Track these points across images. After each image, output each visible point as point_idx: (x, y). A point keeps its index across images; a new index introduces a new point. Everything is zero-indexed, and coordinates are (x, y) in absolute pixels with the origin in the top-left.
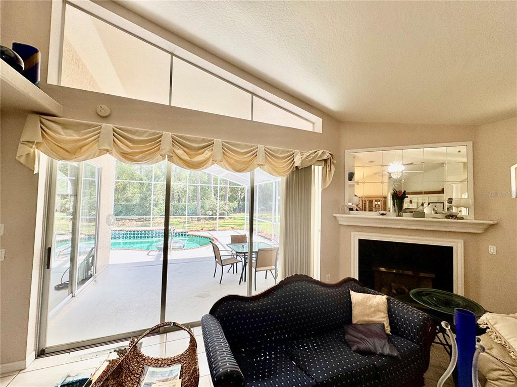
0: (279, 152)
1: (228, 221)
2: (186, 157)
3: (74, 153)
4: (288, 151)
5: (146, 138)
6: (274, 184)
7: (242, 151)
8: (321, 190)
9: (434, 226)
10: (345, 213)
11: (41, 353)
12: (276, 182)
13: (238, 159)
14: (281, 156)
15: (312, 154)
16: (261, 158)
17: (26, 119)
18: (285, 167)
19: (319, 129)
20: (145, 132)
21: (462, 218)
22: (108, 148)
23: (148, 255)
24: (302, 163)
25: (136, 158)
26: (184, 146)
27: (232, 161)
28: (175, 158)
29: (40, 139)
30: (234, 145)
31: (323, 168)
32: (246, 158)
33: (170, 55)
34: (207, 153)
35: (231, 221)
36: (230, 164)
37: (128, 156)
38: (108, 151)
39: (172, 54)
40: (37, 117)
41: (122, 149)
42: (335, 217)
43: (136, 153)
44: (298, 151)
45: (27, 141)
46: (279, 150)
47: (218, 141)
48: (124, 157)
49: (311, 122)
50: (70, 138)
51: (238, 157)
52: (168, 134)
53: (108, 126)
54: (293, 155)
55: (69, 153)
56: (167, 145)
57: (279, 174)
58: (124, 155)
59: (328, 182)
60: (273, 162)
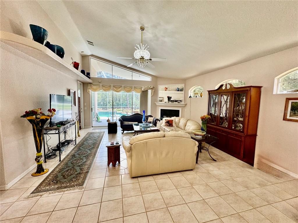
2: (116, 90)
8: (151, 96)
9: (176, 105)
15: (147, 87)
16: (133, 89)
17: (88, 85)
18: (140, 91)
19: (151, 80)
20: (108, 85)
22: (101, 89)
24: (144, 90)
26: (115, 87)
28: (114, 90)
30: (126, 86)
31: (151, 90)
32: (129, 89)
34: (121, 88)
40: (90, 84)
42: (155, 103)
43: (106, 89)
45: (89, 89)
46: (138, 87)
47: (123, 86)
50: (95, 87)
51: (127, 89)
52: (112, 85)
53: (101, 84)
54: (142, 88)
55: (95, 90)
56: (112, 87)
57: (139, 93)
58: (104, 90)
59: (153, 94)
60: (137, 90)
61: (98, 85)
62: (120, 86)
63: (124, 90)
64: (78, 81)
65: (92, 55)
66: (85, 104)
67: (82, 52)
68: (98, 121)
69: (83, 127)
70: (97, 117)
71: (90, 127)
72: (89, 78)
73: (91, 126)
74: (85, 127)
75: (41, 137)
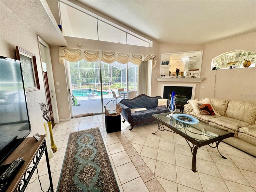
1: (113, 86)
2: (106, 59)
3: (74, 59)
4: (140, 55)
5: (94, 53)
6: (134, 68)
7: (124, 56)
8: (151, 69)
9: (187, 80)
10: (159, 77)
11: (72, 118)
12: (135, 67)
13: (123, 59)
14: (137, 57)
15: (148, 56)
16: (130, 59)
18: (139, 61)
19: (151, 46)
20: (93, 51)
21: (196, 77)
22: (83, 57)
23: (85, 98)
24: (145, 60)
25: (92, 60)
26: (105, 55)
27: (121, 60)
28: (103, 60)
29: (65, 56)
30: (121, 54)
31: (152, 61)
32: (126, 59)
33: (96, 19)
34: (113, 58)
35: (115, 86)
36: (120, 61)
37: (90, 60)
38: (83, 58)
39: (97, 19)
40: (62, 48)
41: (88, 57)
42: (156, 79)
43: (92, 58)
44: (144, 55)
45: (62, 56)
46: (137, 55)
47: (116, 53)
48: (88, 60)
49: (149, 43)
51: (123, 58)
52: (100, 51)
53: (82, 50)
54: (141, 57)
55: (72, 59)
56: (100, 55)
57: (137, 64)
58: (88, 59)
59: (154, 66)
60: (135, 60)
61: (77, 50)
66: (58, 83)
68: (76, 104)
69: (58, 121)
71: (69, 119)
74: (62, 120)
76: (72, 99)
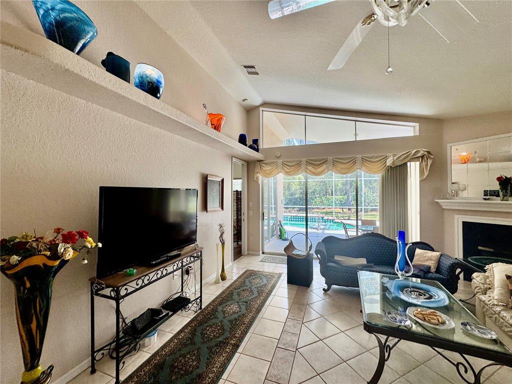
0: (374, 158)
2: (314, 170)
3: (270, 174)
4: (381, 156)
5: (295, 164)
7: (345, 162)
8: (418, 181)
10: (447, 199)
11: (263, 253)
14: (375, 160)
15: (403, 155)
16: (359, 165)
17: (255, 165)
18: (379, 167)
19: (415, 133)
20: (294, 161)
22: (280, 170)
24: (394, 163)
25: (291, 173)
26: (312, 164)
28: (308, 171)
29: (260, 171)
30: (339, 159)
32: (349, 165)
38: (281, 172)
39: (305, 116)
40: (258, 163)
41: (286, 171)
42: (437, 202)
43: (291, 171)
44: (391, 154)
45: (256, 172)
46: (373, 156)
47: (330, 159)
48: (287, 174)
49: (412, 126)
50: (268, 169)
51: (342, 166)
52: (304, 160)
53: (280, 161)
54: (386, 158)
55: (268, 175)
56: (304, 165)
57: (375, 173)
59: (426, 174)
60: (368, 165)
61: (273, 163)
62: (322, 160)
63: (334, 170)
64: (233, 158)
65: (265, 104)
66: (251, 204)
67: (244, 100)
68: (282, 238)
69: (246, 253)
70: (280, 229)
71: (258, 253)
72: (257, 150)
73: (261, 252)
74: (251, 252)
75: (31, 323)
76: (279, 228)
